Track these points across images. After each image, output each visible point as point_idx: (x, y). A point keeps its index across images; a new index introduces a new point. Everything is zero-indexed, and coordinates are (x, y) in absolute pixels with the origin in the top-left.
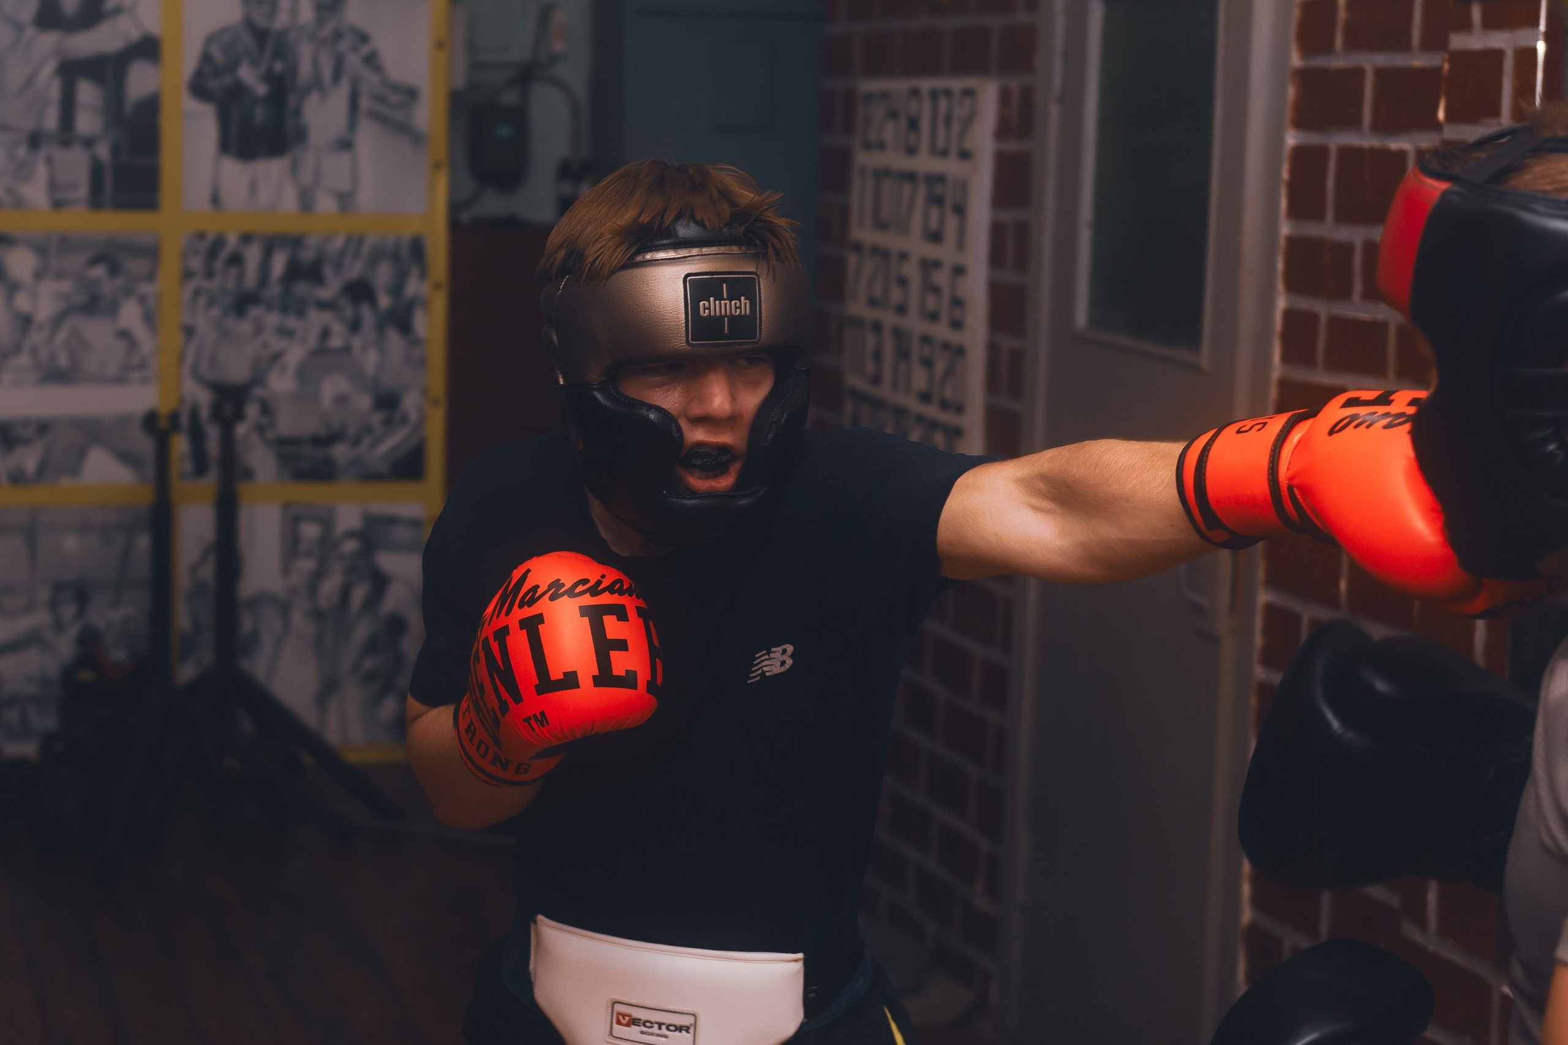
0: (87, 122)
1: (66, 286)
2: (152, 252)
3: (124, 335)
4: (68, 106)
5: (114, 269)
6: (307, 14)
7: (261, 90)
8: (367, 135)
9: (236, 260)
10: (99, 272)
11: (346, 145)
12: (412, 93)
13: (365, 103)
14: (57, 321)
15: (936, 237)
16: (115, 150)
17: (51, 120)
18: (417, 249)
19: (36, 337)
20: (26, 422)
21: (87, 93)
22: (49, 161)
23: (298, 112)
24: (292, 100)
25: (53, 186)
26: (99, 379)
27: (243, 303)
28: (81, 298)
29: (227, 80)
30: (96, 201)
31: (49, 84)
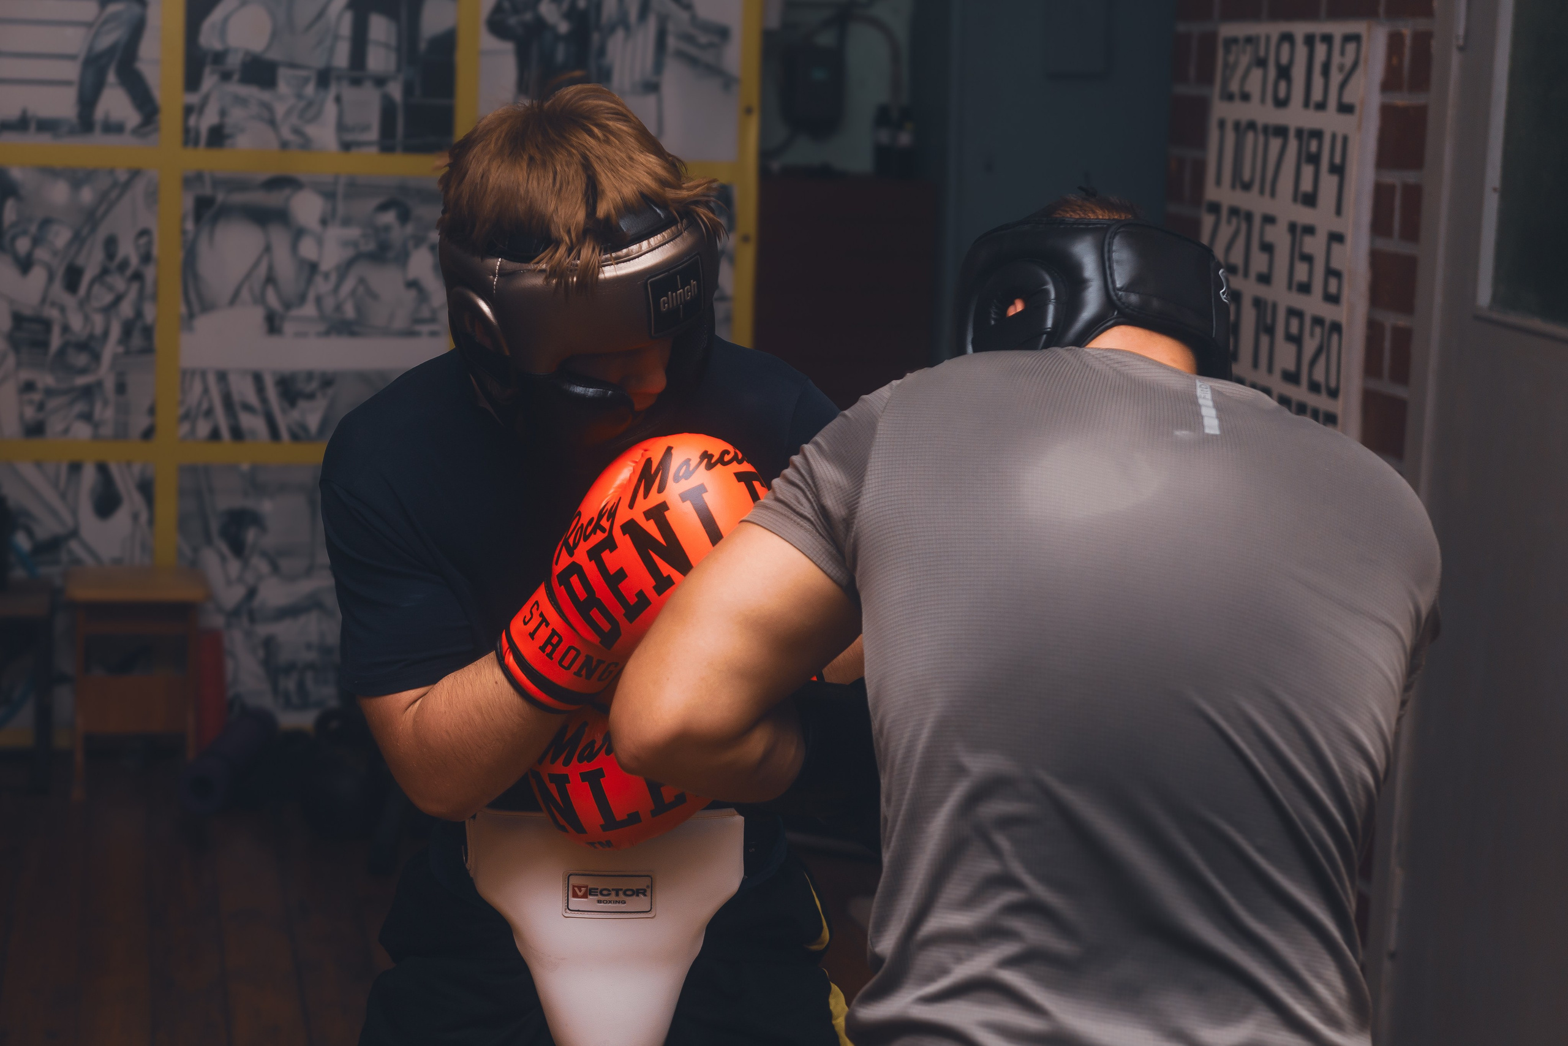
0: (378, 60)
1: (354, 232)
3: (413, 284)
4: (359, 41)
5: (404, 216)
7: (563, 27)
8: (674, 76)
10: (389, 217)
11: (652, 87)
12: (723, 33)
13: (672, 42)
14: (344, 269)
15: (1310, 200)
16: (408, 89)
17: (342, 58)
18: (726, 197)
19: (322, 286)
20: (310, 376)
21: (380, 28)
22: (338, 99)
23: (602, 52)
24: (596, 37)
25: (341, 127)
26: (386, 332)
28: (370, 246)
29: (528, 16)
30: (387, 144)
31: (340, 19)
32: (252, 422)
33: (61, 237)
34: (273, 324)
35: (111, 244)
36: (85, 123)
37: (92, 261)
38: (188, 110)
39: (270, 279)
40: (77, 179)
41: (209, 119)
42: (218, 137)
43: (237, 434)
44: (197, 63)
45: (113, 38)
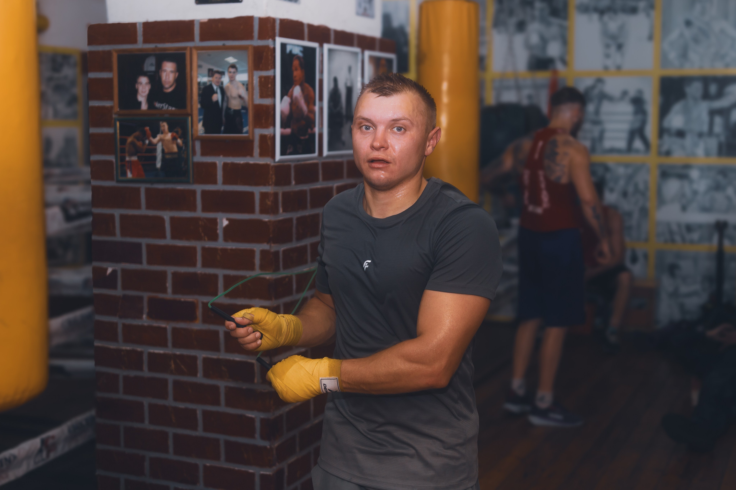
0: (717, 129)
4: (711, 124)
5: (725, 176)
10: (720, 178)
16: (727, 138)
19: (699, 198)
22: (705, 142)
25: (706, 149)
28: (714, 185)
31: (705, 117)
32: (678, 238)
33: (622, 183)
34: (684, 208)
35: (636, 186)
36: (630, 149)
37: (631, 189)
38: (660, 146)
39: (683, 195)
40: (627, 165)
41: (665, 148)
42: (668, 153)
43: (673, 241)
44: (662, 132)
45: (637, 125)
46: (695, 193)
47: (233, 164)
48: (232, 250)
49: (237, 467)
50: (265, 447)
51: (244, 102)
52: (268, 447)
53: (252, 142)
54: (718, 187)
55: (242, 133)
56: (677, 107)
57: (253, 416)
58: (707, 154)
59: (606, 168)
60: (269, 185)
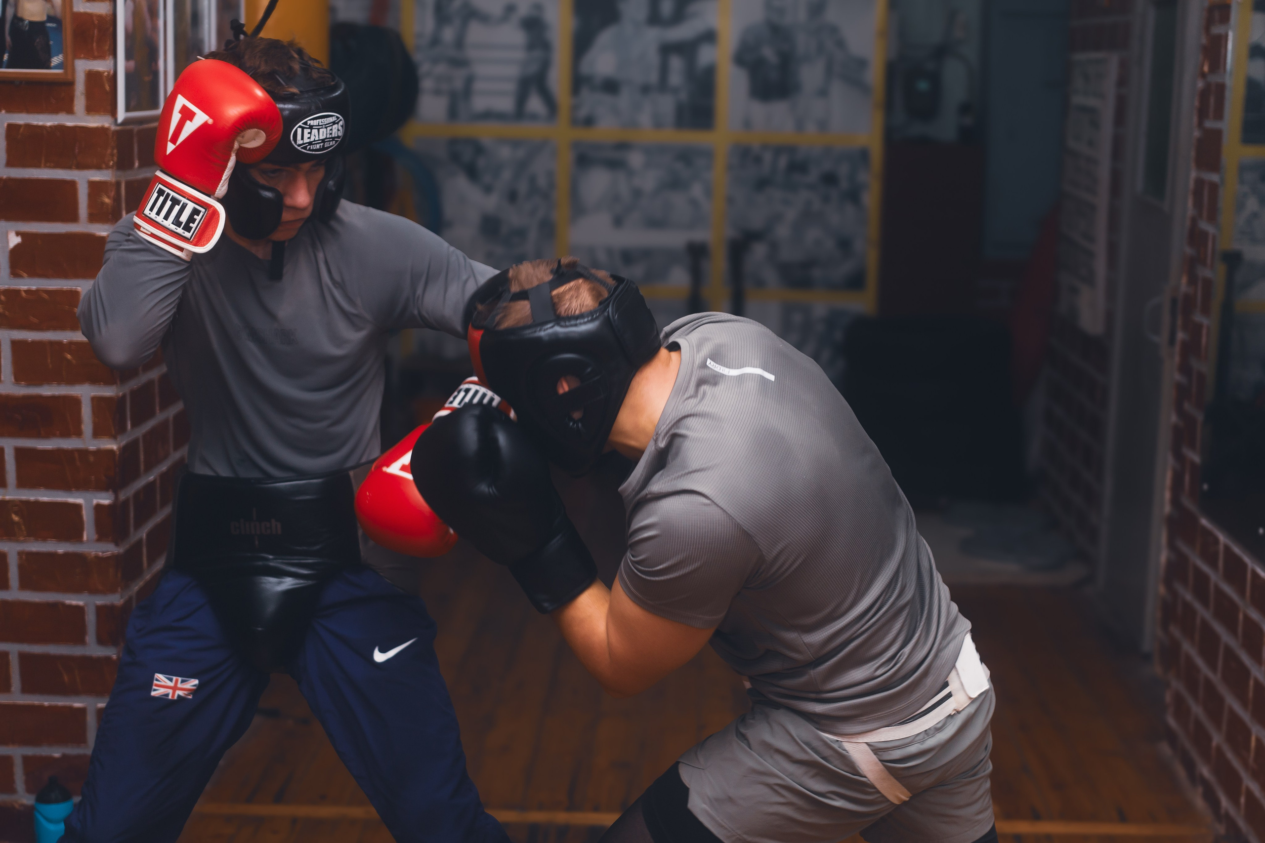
2: (708, 154)
3: (693, 201)
4: (664, 70)
5: (688, 164)
6: (802, 15)
7: (775, 60)
9: (758, 160)
10: (679, 167)
11: (823, 93)
12: (862, 63)
13: (835, 69)
14: (656, 192)
17: (653, 77)
18: (864, 155)
19: (644, 202)
21: (676, 64)
22: (653, 102)
23: (796, 74)
24: (793, 67)
25: (655, 115)
27: (762, 184)
28: (669, 180)
29: (756, 55)
31: (653, 58)
33: (507, 175)
34: (618, 222)
35: (533, 180)
36: (520, 113)
37: (523, 187)
38: (575, 108)
39: (616, 198)
40: (515, 143)
41: (583, 112)
42: (589, 122)
44: (578, 82)
45: (533, 69)
46: (637, 193)
47: (28, 126)
48: (28, 292)
49: (47, 701)
50: (108, 659)
51: (53, 6)
52: (115, 657)
53: (69, 84)
54: (675, 183)
55: (49, 67)
56: (606, 38)
57: (81, 603)
58: (658, 124)
59: (479, 149)
60: (108, 167)
